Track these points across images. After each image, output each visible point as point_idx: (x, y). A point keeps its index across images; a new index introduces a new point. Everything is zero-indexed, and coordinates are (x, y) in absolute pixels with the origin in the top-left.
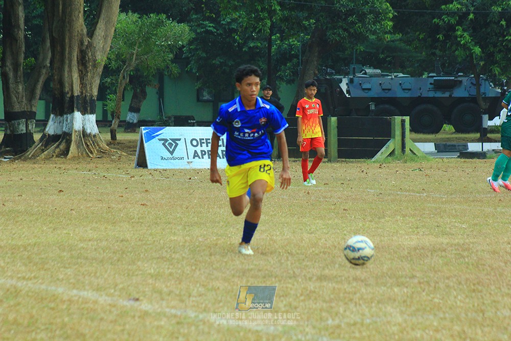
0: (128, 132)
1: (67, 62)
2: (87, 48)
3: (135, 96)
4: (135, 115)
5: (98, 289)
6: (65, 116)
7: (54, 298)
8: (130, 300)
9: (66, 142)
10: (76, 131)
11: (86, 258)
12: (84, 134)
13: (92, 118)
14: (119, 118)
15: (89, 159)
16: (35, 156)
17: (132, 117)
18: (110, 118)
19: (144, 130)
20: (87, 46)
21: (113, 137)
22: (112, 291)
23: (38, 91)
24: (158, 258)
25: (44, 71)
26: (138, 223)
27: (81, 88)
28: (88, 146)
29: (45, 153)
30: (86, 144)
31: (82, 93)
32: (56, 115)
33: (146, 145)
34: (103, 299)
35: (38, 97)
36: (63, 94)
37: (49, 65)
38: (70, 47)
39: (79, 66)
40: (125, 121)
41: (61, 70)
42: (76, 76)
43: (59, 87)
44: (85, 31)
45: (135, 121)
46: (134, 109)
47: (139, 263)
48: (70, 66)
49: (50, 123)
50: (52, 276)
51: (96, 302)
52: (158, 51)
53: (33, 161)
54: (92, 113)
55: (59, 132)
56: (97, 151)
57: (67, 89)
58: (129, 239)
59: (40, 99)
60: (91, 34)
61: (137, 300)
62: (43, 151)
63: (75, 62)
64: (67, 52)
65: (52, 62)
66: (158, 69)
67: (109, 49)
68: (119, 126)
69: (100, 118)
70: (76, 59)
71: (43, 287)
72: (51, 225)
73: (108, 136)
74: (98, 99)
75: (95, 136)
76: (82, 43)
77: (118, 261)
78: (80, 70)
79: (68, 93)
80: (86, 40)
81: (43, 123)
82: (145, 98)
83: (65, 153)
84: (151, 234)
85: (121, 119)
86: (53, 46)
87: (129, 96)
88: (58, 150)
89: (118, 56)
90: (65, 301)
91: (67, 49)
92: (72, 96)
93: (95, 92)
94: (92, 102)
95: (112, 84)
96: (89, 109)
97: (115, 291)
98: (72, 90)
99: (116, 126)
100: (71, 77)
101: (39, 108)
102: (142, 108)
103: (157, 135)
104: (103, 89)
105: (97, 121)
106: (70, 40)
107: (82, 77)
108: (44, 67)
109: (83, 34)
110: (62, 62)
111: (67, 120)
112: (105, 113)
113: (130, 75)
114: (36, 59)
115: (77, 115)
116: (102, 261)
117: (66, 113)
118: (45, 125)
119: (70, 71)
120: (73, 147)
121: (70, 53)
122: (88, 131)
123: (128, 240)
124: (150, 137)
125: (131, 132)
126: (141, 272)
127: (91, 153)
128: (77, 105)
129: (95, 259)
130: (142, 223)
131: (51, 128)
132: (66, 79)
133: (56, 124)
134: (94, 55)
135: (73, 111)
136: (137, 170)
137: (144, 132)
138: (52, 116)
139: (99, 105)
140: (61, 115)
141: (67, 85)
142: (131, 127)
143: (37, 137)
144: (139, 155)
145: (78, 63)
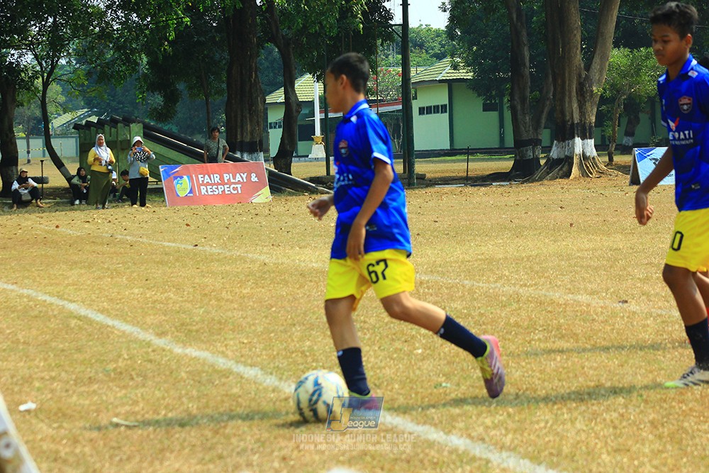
0: (624, 154)
1: (567, 93)
2: (584, 80)
3: (630, 122)
4: (630, 139)
5: (592, 293)
6: (567, 142)
7: (552, 302)
8: (620, 302)
9: (569, 165)
10: (576, 155)
11: (582, 267)
12: (584, 157)
13: (591, 142)
14: (615, 142)
15: (589, 179)
16: (541, 179)
17: (628, 141)
18: (608, 143)
19: (636, 151)
20: (585, 78)
21: (611, 159)
22: (604, 294)
23: (543, 121)
24: (647, 264)
25: (548, 103)
26: (630, 233)
27: (580, 116)
28: (587, 167)
29: (550, 175)
30: (586, 165)
31: (581, 120)
32: (559, 141)
33: (638, 164)
34: (596, 302)
35: (543, 126)
36: (564, 122)
37: (552, 97)
38: (569, 80)
39: (577, 96)
40: (621, 145)
41: (562, 100)
42: (575, 105)
43: (560, 116)
44: (582, 65)
45: (630, 144)
46: (629, 133)
47: (630, 269)
48: (570, 98)
49: (554, 148)
50: (550, 283)
51: (588, 305)
52: (649, 81)
53: (540, 183)
54: (590, 138)
55: (563, 157)
56: (597, 171)
57: (568, 118)
58: (621, 247)
59: (545, 128)
60: (588, 68)
61: (626, 302)
62: (548, 174)
63: (574, 93)
64: (567, 84)
65: (553, 96)
66: (649, 97)
67: (604, 81)
68: (616, 149)
69: (599, 143)
70: (575, 91)
71: (543, 292)
72: (552, 238)
73: (606, 159)
74: (595, 126)
75: (593, 158)
76: (580, 76)
77: (611, 267)
78: (579, 101)
79: (569, 121)
80: (584, 74)
81: (547, 149)
82: (639, 123)
83: (567, 175)
84: (641, 243)
85: (618, 143)
86: (555, 80)
87: (625, 121)
88: (561, 172)
89: (613, 86)
90: (561, 305)
91: (567, 82)
92: (573, 124)
93: (593, 119)
94: (591, 127)
95: (609, 111)
96: (588, 134)
97: (607, 294)
98: (572, 117)
99: (613, 149)
100: (571, 107)
101: (545, 135)
102: (636, 132)
103: (649, 156)
104: (600, 117)
105: (595, 146)
106: (570, 75)
107: (581, 106)
108: (548, 99)
109: (581, 68)
110: (563, 93)
111: (569, 145)
112: (603, 137)
113: (624, 103)
114: (541, 91)
115: (578, 140)
116: (595, 269)
117: (568, 139)
118: (550, 151)
119: (570, 102)
120: (575, 170)
121: (570, 85)
122: (588, 154)
123: (620, 249)
124: (642, 157)
125: (627, 154)
126: (631, 277)
127: (591, 174)
128: (578, 131)
129: (590, 267)
130: (634, 233)
131: (555, 153)
132: (567, 109)
133: (559, 149)
134: (591, 86)
135: (574, 137)
136: (631, 187)
137: (636, 153)
138: (555, 142)
139: (597, 131)
140: (564, 141)
141: (568, 114)
142: (626, 150)
143: (542, 162)
144: (632, 174)
145: (577, 94)
